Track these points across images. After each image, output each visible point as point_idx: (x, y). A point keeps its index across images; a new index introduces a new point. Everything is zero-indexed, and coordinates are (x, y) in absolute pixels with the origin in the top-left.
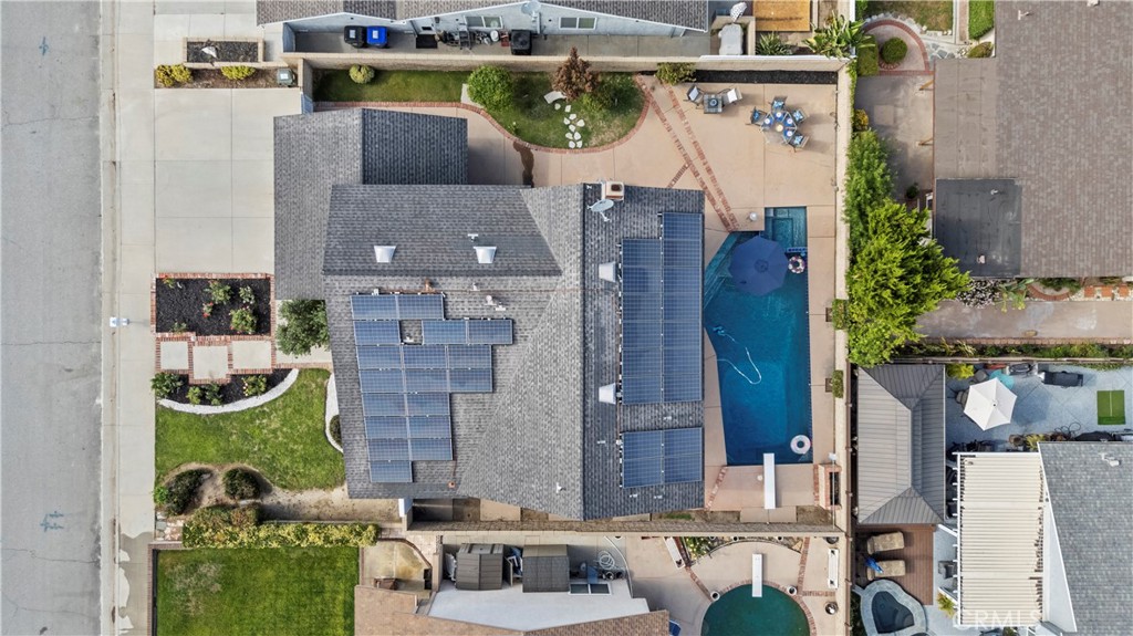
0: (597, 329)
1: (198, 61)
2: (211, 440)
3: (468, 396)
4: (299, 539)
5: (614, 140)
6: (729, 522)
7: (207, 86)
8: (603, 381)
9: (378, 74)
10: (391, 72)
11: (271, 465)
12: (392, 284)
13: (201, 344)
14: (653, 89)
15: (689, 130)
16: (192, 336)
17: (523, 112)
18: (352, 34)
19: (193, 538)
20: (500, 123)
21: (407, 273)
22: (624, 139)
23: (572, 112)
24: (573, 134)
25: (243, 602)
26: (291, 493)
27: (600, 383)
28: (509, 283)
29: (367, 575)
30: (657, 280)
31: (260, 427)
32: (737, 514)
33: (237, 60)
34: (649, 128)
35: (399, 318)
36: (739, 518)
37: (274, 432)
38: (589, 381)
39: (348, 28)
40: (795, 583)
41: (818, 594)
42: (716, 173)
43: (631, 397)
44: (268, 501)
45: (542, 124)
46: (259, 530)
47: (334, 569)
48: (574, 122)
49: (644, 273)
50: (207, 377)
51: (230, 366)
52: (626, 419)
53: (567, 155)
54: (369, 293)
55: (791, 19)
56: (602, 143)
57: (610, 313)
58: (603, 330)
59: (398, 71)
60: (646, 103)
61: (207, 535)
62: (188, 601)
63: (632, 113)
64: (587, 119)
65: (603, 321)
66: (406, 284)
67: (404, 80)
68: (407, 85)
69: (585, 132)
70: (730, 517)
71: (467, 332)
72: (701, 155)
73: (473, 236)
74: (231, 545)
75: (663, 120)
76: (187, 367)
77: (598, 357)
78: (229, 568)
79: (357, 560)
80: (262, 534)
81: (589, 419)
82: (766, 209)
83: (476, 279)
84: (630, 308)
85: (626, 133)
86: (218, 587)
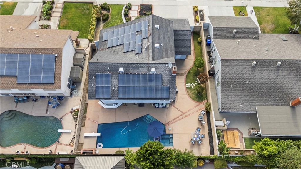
0: (139, 67)
1: (199, 12)
2: (116, 13)
3: (123, 48)
4: (92, 25)
5: (189, 95)
6: (82, 124)
7: (194, 14)
8: (125, 69)
9: (200, 43)
10: (201, 46)
11: (110, 23)
12: (150, 27)
13: (138, 12)
14: (204, 104)
15: (193, 113)
16: (139, 10)
17: (194, 74)
18: (209, 36)
19: (95, 7)
20: (191, 69)
21: (153, 30)
22: (189, 97)
23: (195, 85)
24: (190, 85)
25: (79, 17)
26: (102, 26)
27: (124, 68)
28: (150, 50)
29: (81, 40)
30: (151, 85)
31: (118, 21)
32: (84, 126)
33: (200, 18)
34: (193, 103)
35: (142, 30)
36: (82, 127)
37: (117, 23)
38: (125, 65)
39: (210, 36)
40: (60, 143)
41: (56, 149)
42: (182, 120)
43: (120, 77)
44: (101, 22)
45: (191, 78)
46: (95, 18)
47: (84, 33)
48: (193, 85)
49: (153, 81)
50: (130, 13)
51: (132, 16)
52: (114, 76)
53: (184, 84)
54: (148, 23)
55: (228, 142)
56: (188, 92)
57: (143, 71)
58: (138, 69)
59: (201, 48)
60: (199, 103)
61: (95, 9)
62: (81, 8)
63: (197, 99)
64: (194, 88)
65: (140, 69)
66: (150, 30)
67: (199, 49)
68: (198, 50)
69: (190, 88)
70: (83, 124)
71: (139, 44)
72: (187, 116)
73: (162, 45)
74: (92, 13)
75: (195, 107)
76: (132, 9)
77: (131, 67)
78: (87, 15)
79: (85, 38)
80: (94, 18)
81: (115, 65)
82: (172, 134)
83: (151, 43)
84: (144, 76)
85: (191, 98)
86: (83, 13)
